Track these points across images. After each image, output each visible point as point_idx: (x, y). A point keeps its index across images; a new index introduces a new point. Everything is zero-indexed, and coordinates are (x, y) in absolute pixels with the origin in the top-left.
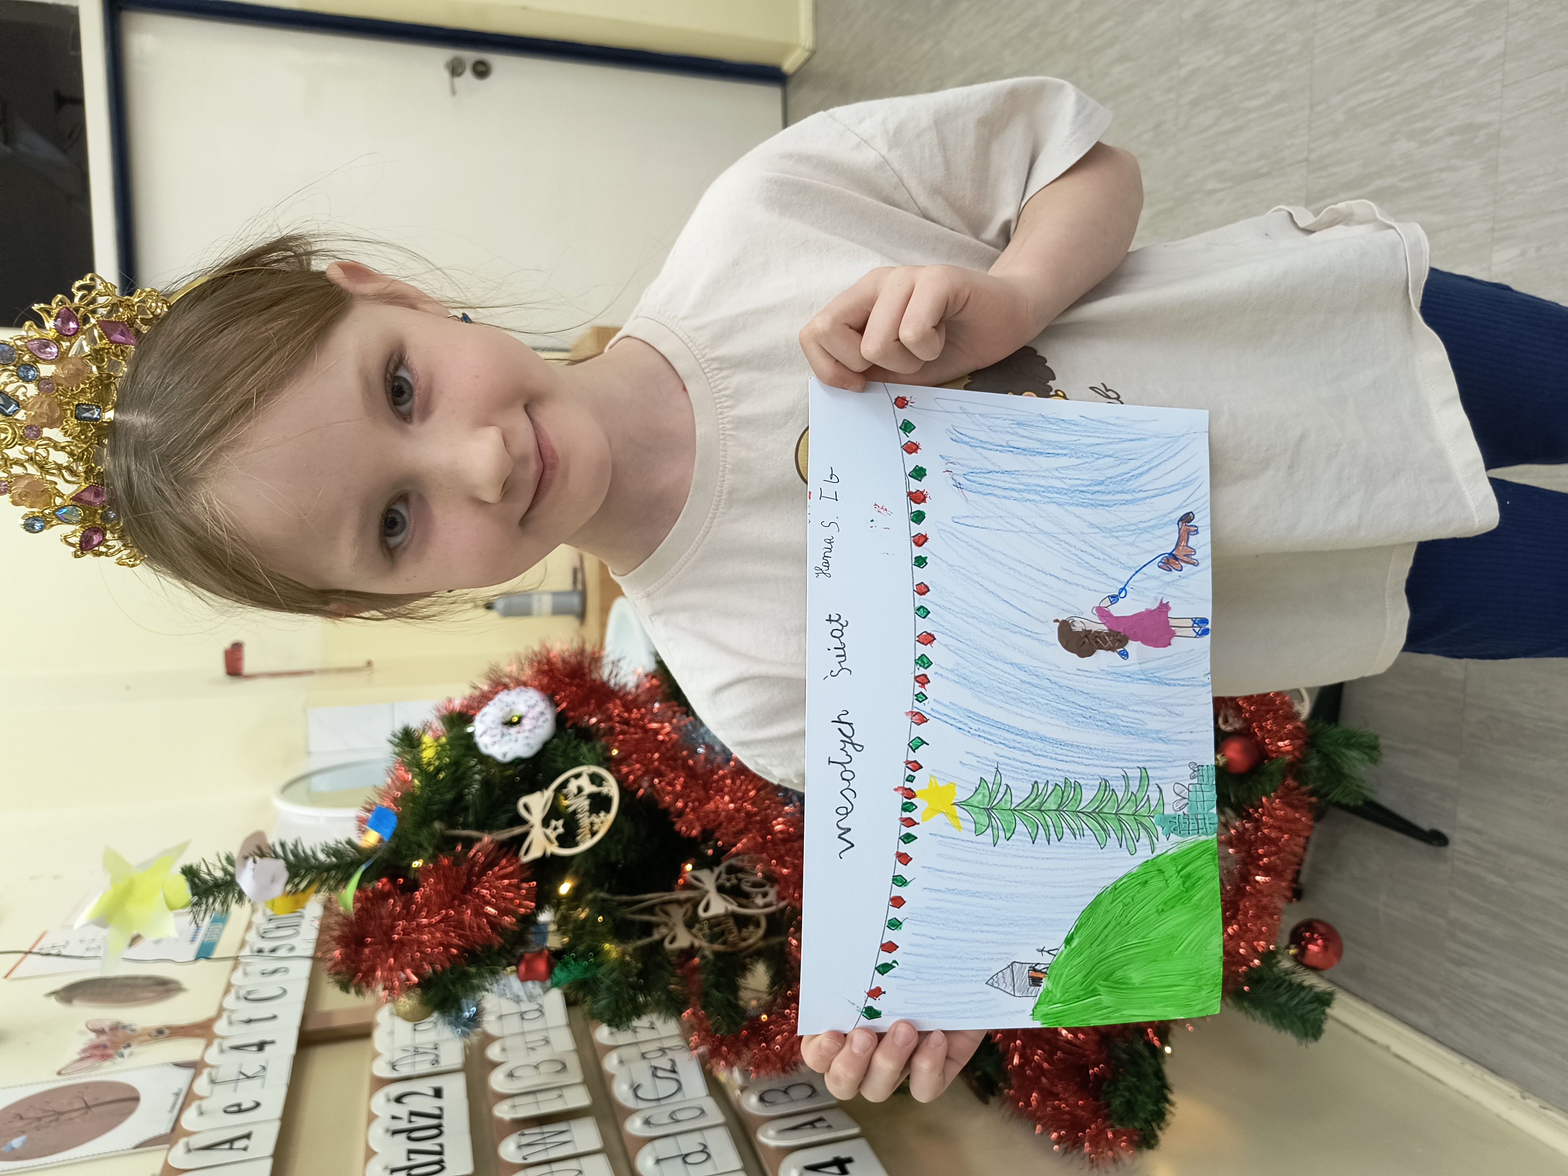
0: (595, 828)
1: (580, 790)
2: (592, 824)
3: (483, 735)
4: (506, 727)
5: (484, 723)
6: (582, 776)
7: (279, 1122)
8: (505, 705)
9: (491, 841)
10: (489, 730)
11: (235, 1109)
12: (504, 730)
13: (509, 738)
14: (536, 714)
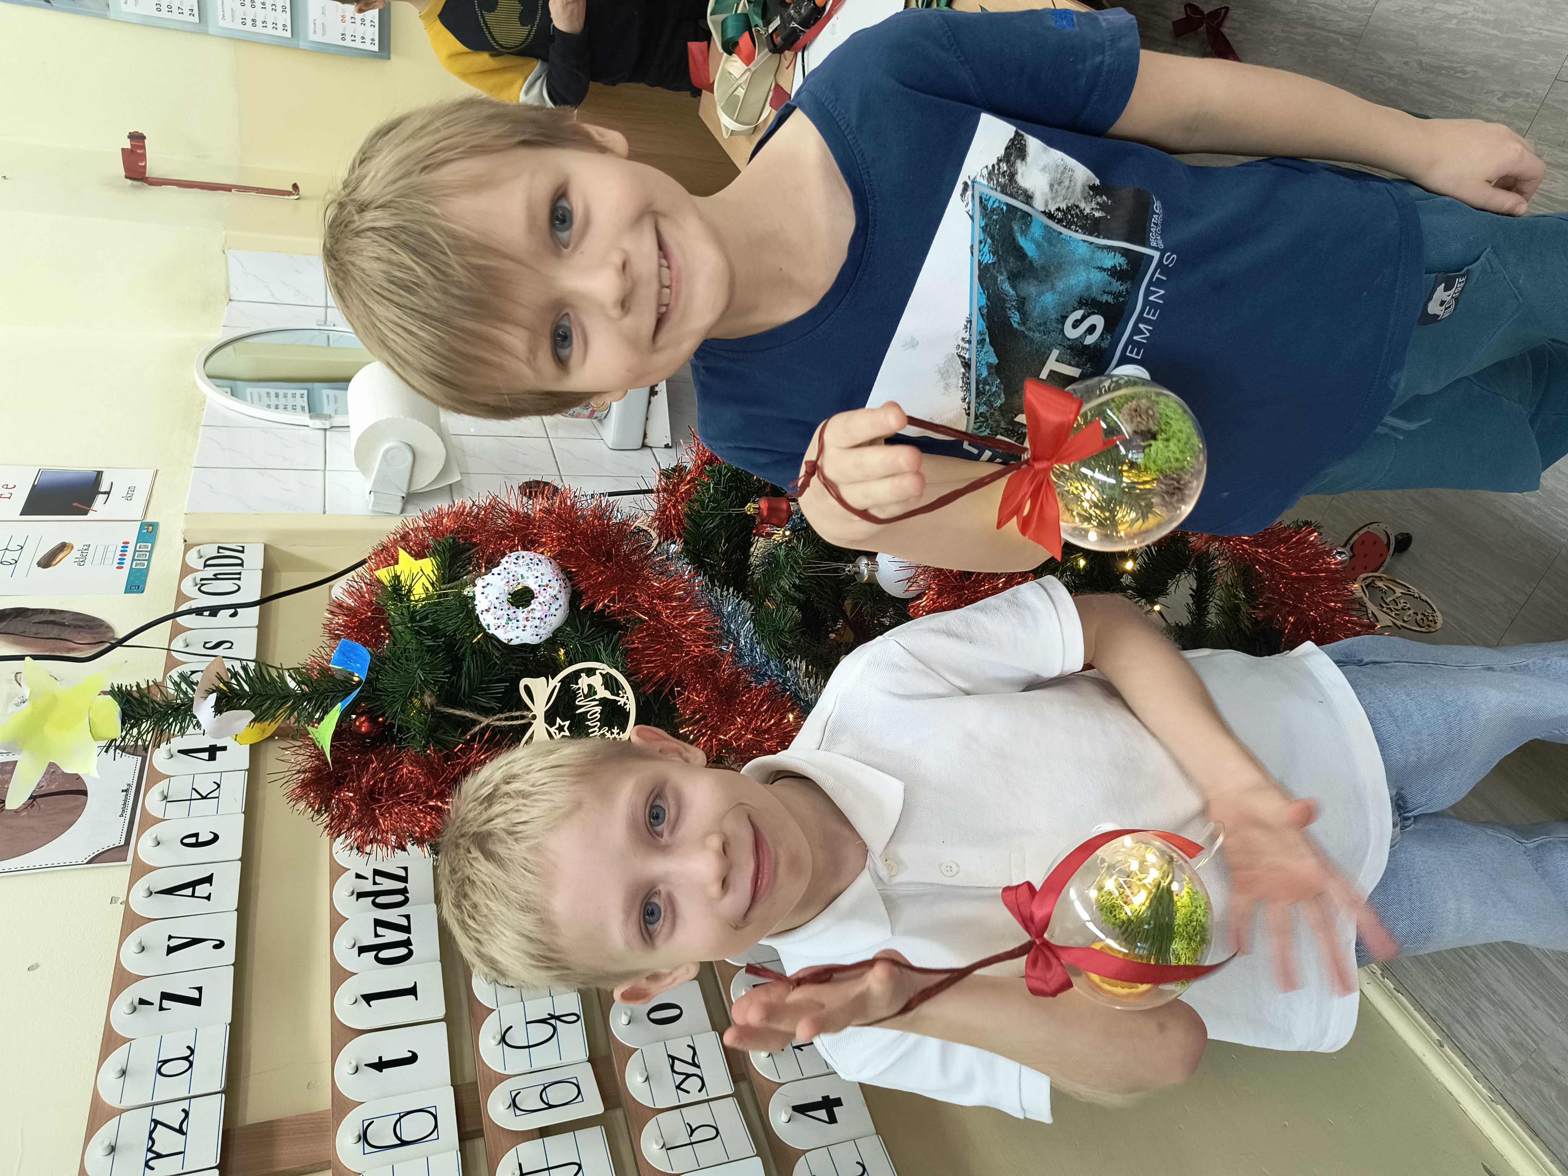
1: (592, 690)
3: (485, 613)
4: (513, 609)
5: (486, 598)
6: (595, 674)
7: (240, 863)
8: (512, 578)
9: (488, 726)
10: (493, 609)
11: (193, 840)
12: (510, 612)
13: (516, 624)
14: (548, 597)
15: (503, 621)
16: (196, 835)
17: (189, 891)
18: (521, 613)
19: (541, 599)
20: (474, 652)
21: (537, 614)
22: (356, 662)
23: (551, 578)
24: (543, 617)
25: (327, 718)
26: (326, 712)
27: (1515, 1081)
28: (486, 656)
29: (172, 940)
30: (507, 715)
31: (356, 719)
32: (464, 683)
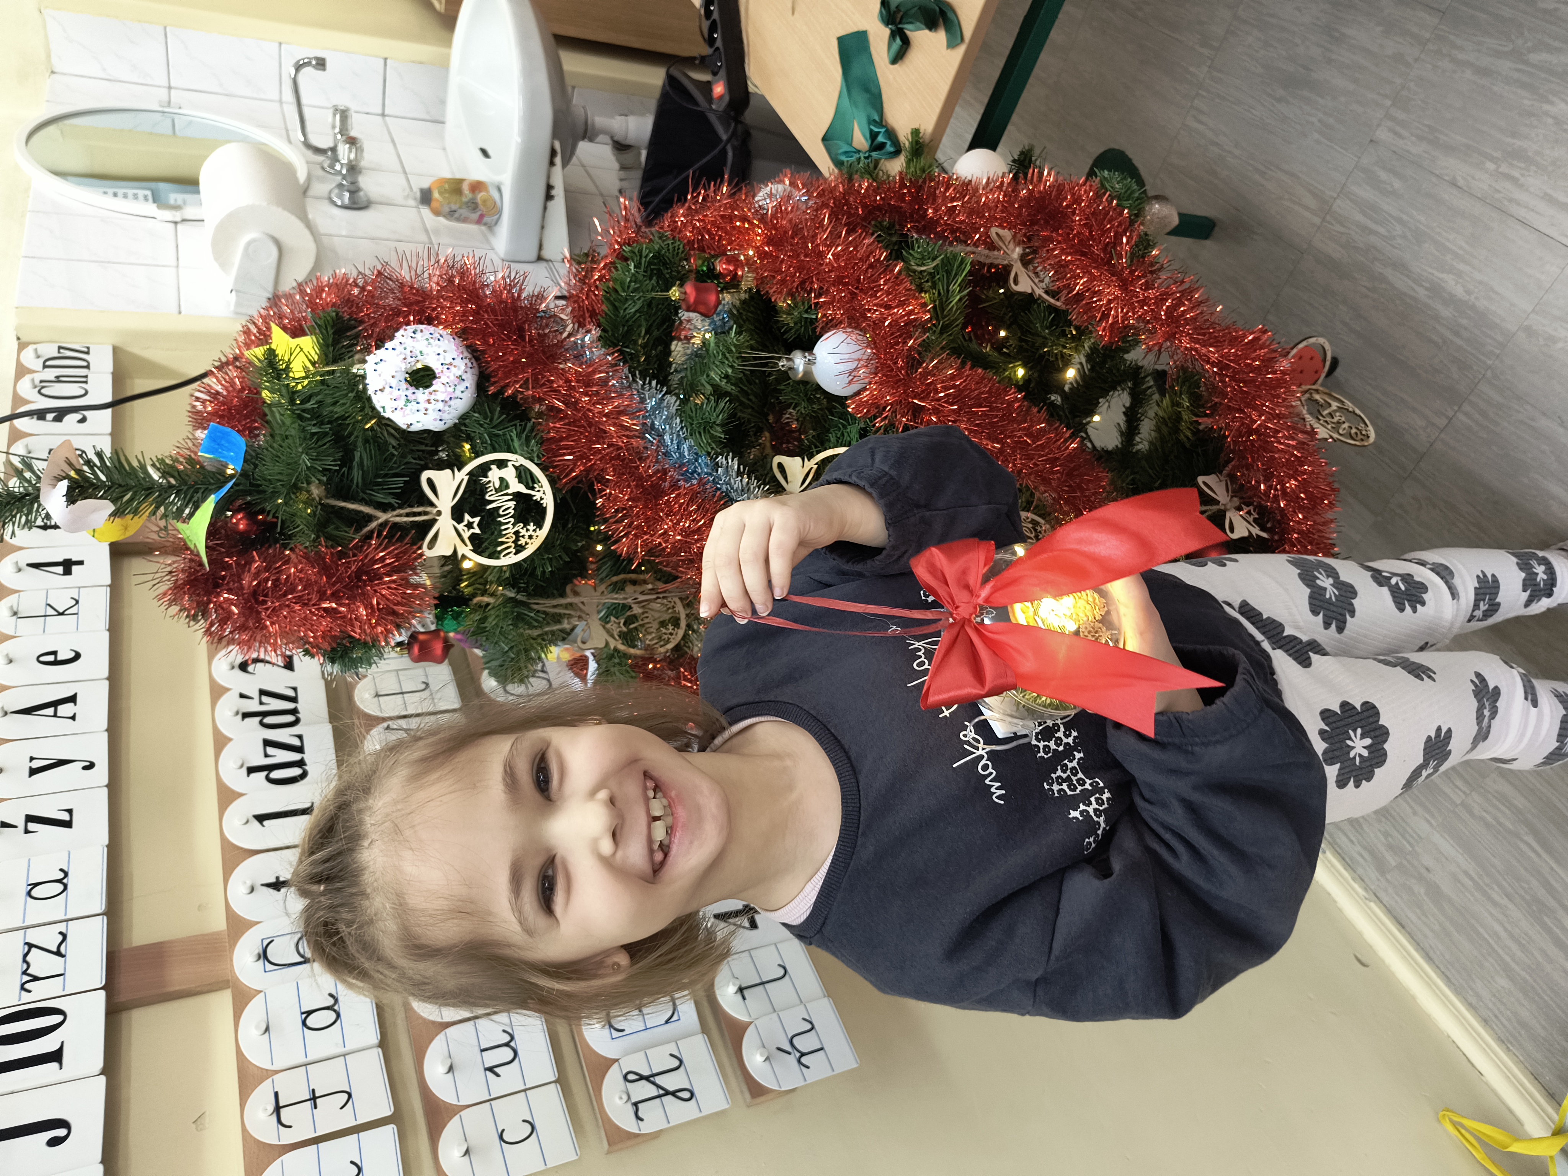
0: (522, 541)
1: (504, 484)
2: (517, 533)
3: (379, 393)
4: (412, 389)
5: (380, 375)
6: (506, 466)
7: (107, 683)
8: (409, 354)
9: (386, 522)
10: (388, 389)
11: (51, 658)
12: (409, 393)
13: (416, 406)
14: (452, 378)
15: (401, 403)
16: (55, 653)
17: (50, 711)
18: (421, 395)
19: (444, 379)
20: (366, 441)
21: (441, 396)
22: (229, 450)
23: (455, 357)
24: (448, 399)
25: (198, 513)
26: (196, 507)
27: (1387, 880)
28: (382, 447)
29: (34, 761)
30: (408, 510)
31: (232, 516)
32: (356, 474)
